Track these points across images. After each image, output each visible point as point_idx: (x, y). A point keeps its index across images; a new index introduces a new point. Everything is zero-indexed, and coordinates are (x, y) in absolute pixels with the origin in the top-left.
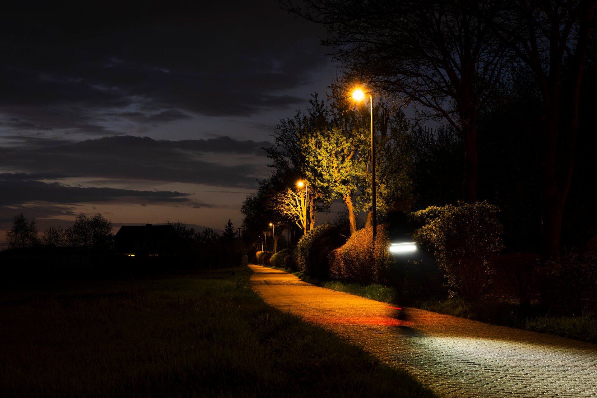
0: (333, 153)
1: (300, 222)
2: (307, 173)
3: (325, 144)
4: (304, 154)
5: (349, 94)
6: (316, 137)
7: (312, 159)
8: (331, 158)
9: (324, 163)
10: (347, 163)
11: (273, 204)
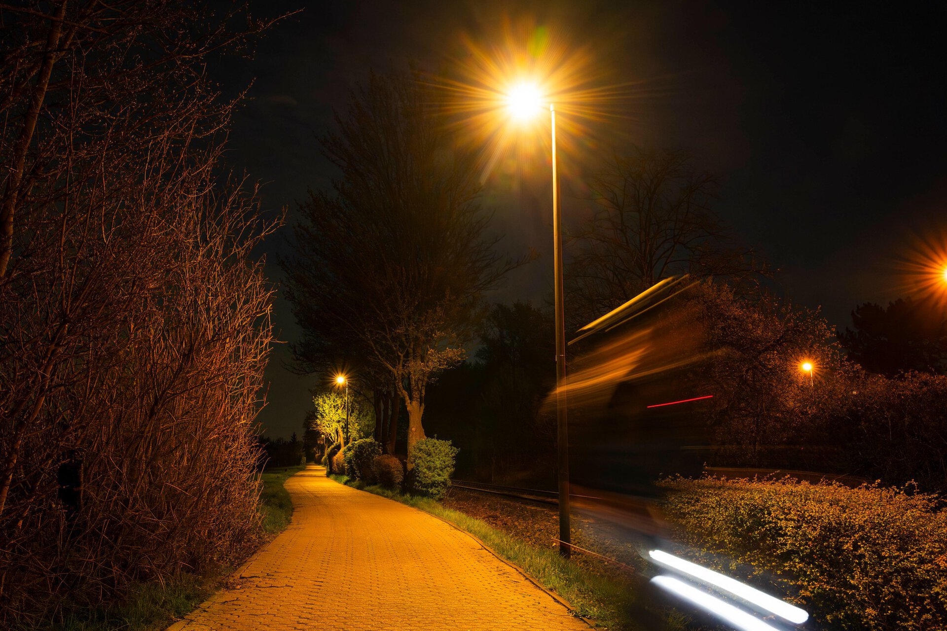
0: (332, 406)
1: (331, 437)
2: (318, 416)
3: (328, 401)
4: (317, 406)
5: (345, 377)
6: (323, 398)
7: (321, 409)
8: (331, 409)
9: (327, 411)
10: (340, 411)
11: (314, 426)
